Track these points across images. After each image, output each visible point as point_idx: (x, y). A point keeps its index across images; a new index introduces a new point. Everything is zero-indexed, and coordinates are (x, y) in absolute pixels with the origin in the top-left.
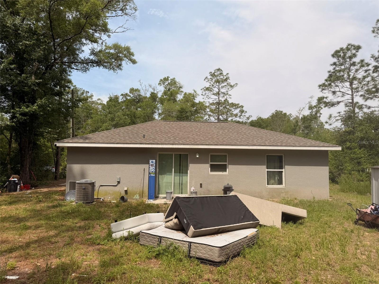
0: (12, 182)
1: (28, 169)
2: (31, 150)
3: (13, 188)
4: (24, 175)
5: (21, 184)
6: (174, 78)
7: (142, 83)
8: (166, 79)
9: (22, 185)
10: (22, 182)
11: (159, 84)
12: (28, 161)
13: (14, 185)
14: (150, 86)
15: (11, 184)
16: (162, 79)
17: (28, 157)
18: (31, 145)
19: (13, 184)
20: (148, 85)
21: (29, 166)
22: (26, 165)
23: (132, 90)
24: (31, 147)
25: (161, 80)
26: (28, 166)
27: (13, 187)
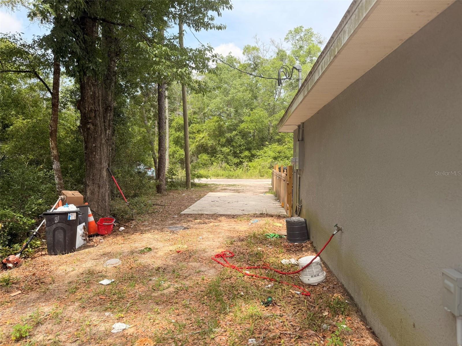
0: (57, 219)
1: (105, 173)
2: (109, 125)
3: (62, 240)
4: (96, 189)
5: (89, 216)
6: (311, 29)
7: (258, 40)
8: (297, 31)
9: (91, 219)
10: (90, 212)
11: (286, 39)
12: (105, 151)
13: (62, 228)
14: (273, 42)
15: (54, 226)
16: (293, 29)
17: (103, 142)
18: (110, 115)
19: (60, 225)
20: (270, 40)
21: (109, 165)
22: (101, 163)
23: (247, 49)
24: (109, 120)
25: (291, 32)
26: (105, 165)
27: (60, 236)
